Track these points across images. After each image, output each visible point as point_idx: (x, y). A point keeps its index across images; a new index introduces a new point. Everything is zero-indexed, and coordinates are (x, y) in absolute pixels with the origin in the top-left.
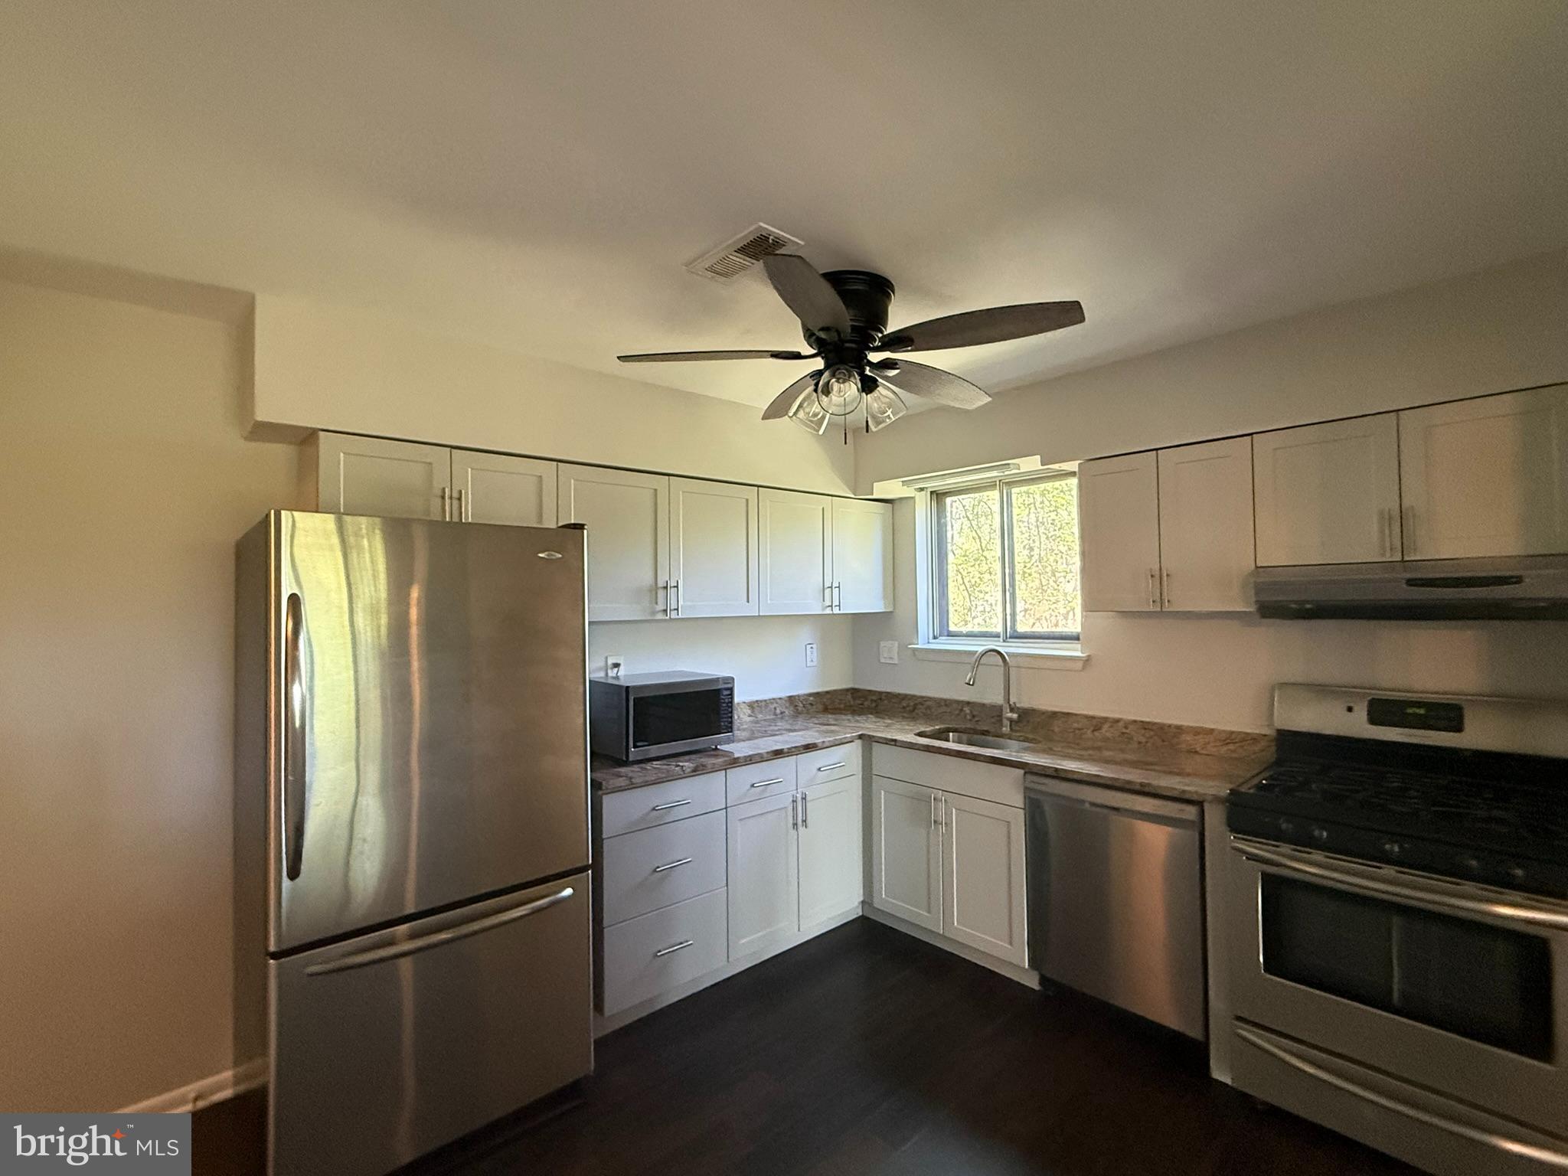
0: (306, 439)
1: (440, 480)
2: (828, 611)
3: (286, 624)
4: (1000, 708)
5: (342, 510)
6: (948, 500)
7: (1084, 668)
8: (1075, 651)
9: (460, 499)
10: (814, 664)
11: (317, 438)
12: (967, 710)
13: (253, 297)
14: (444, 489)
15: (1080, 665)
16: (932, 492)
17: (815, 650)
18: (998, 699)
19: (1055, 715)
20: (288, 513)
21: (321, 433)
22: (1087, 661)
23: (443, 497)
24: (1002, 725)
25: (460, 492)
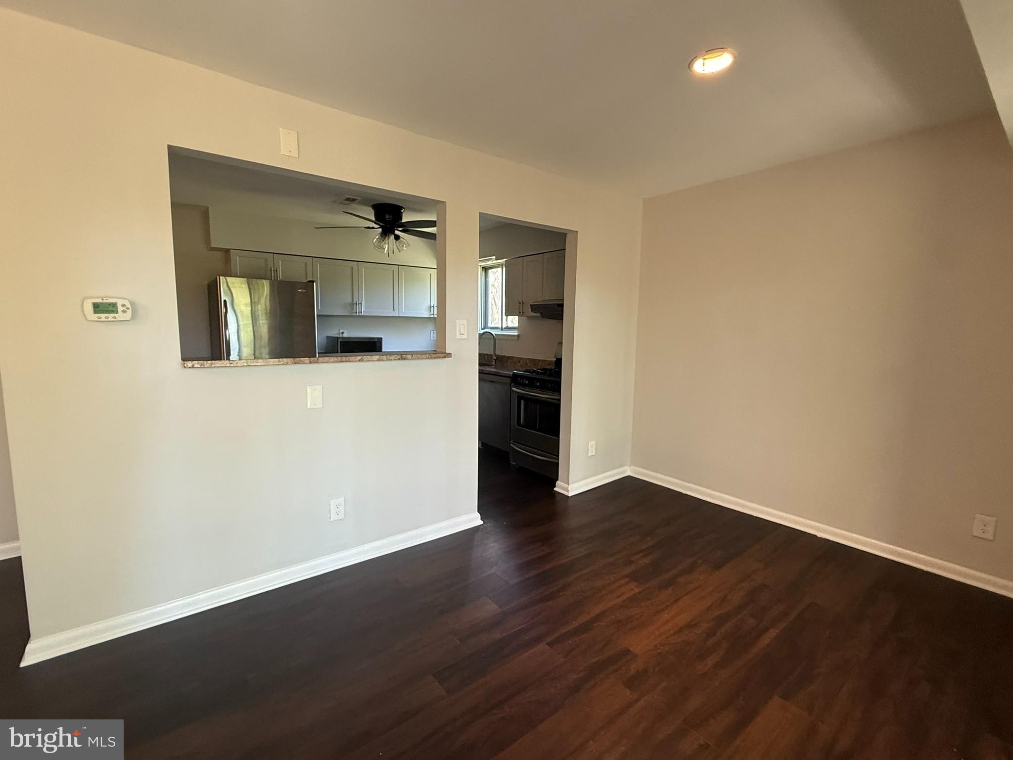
0: (227, 251)
1: (270, 264)
2: (432, 316)
3: (223, 310)
4: (491, 356)
5: (239, 274)
6: (490, 271)
7: (518, 340)
8: (515, 333)
9: (277, 271)
10: (435, 339)
11: (230, 252)
12: (486, 357)
13: (208, 208)
14: (271, 268)
15: (516, 338)
16: (483, 268)
17: (435, 333)
18: (492, 353)
19: (508, 357)
20: (223, 277)
21: (231, 250)
22: (518, 336)
23: (271, 270)
24: (492, 361)
25: (277, 269)
